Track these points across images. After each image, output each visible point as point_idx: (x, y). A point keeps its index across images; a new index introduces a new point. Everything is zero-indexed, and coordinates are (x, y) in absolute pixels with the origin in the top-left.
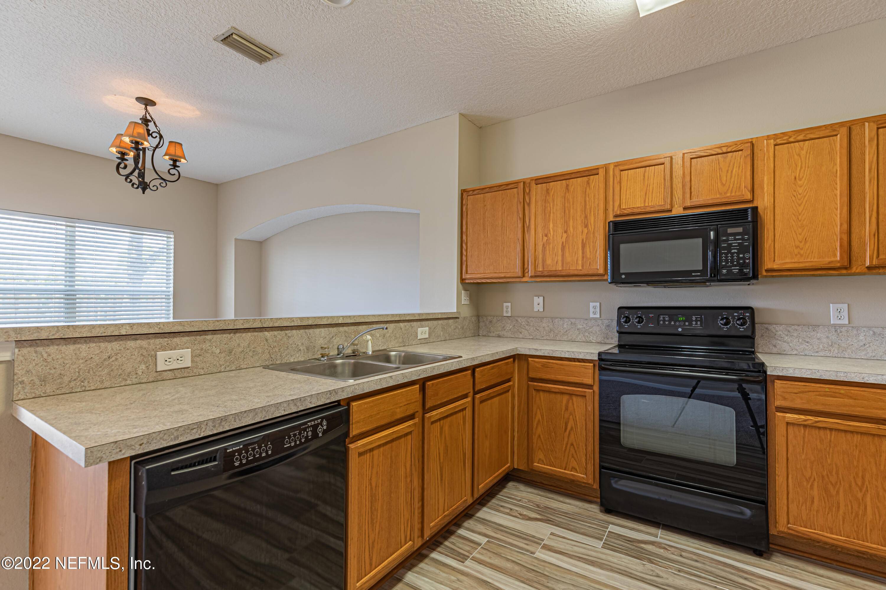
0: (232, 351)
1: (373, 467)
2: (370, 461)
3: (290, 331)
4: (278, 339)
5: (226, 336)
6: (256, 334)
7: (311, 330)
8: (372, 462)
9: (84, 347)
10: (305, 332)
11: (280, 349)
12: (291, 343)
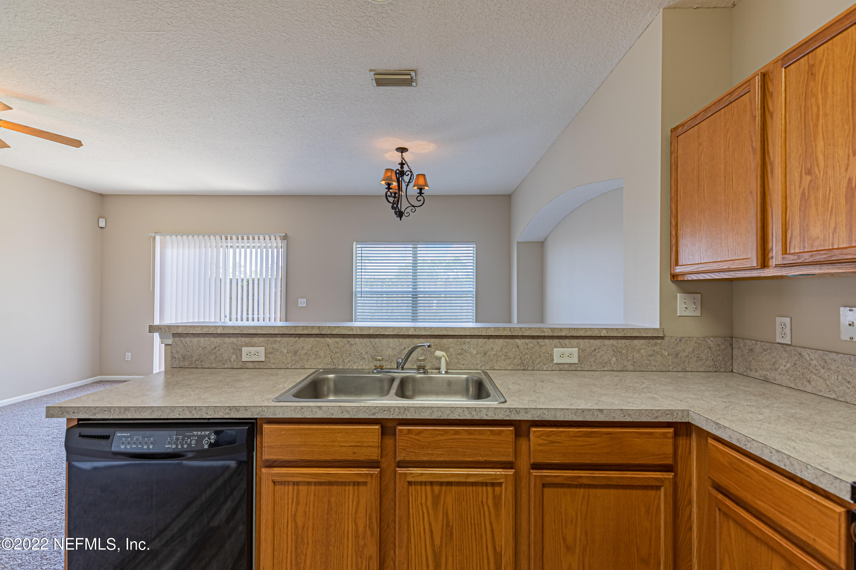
0: (297, 352)
1: (298, 503)
2: (293, 495)
3: (352, 339)
4: (340, 346)
5: (292, 339)
6: (318, 339)
7: (376, 339)
8: (297, 497)
9: (202, 339)
10: (370, 341)
11: (342, 355)
12: (353, 351)
